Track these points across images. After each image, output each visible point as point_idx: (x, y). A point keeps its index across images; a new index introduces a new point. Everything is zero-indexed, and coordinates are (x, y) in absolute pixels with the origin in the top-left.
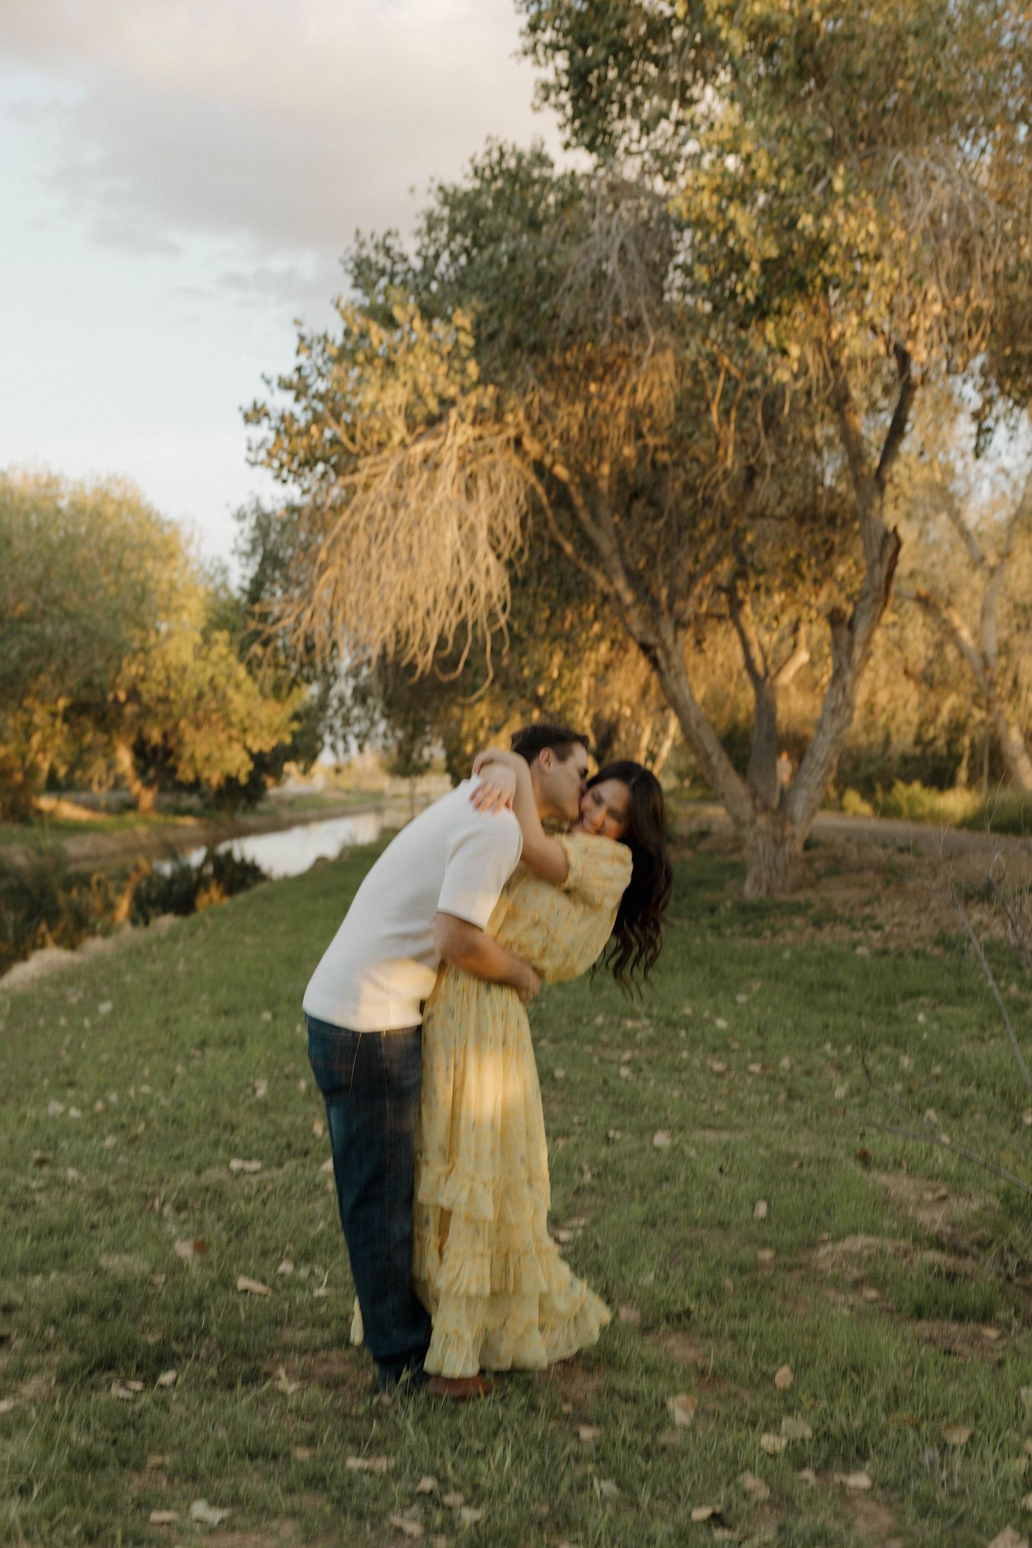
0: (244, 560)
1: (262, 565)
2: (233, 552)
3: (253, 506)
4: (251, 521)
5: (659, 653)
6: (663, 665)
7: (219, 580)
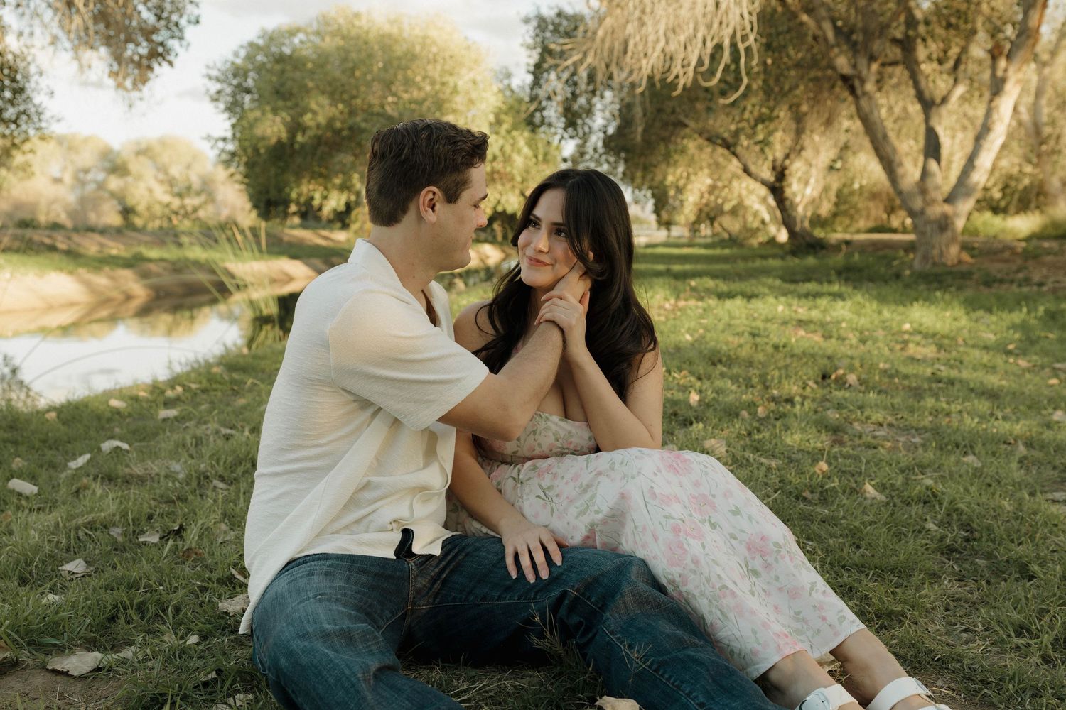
0: (529, 52)
1: (542, 55)
2: (522, 45)
3: (536, 13)
4: (535, 23)
5: (857, 83)
6: (859, 92)
7: (506, 82)
